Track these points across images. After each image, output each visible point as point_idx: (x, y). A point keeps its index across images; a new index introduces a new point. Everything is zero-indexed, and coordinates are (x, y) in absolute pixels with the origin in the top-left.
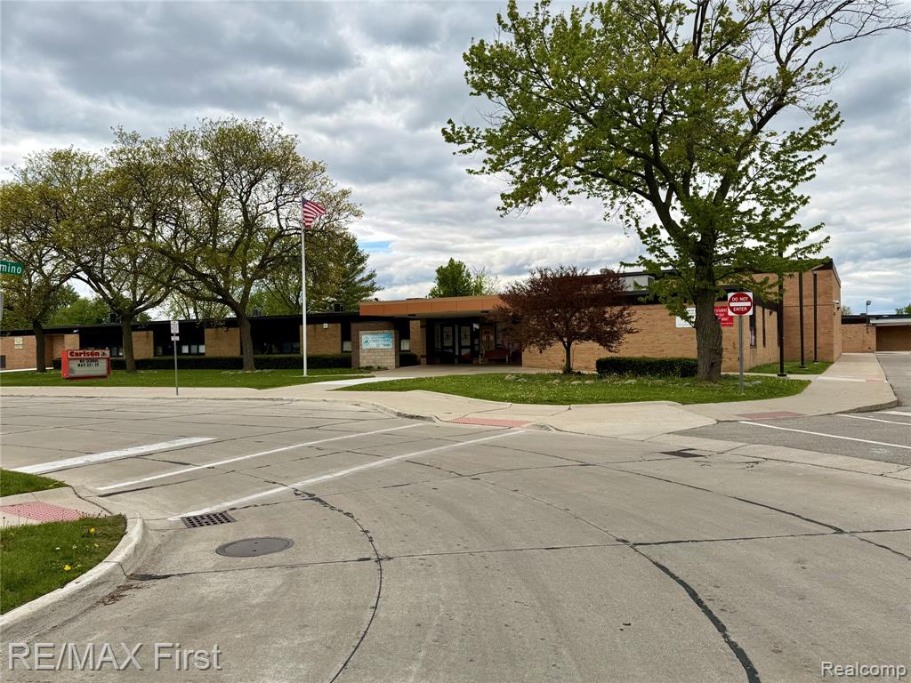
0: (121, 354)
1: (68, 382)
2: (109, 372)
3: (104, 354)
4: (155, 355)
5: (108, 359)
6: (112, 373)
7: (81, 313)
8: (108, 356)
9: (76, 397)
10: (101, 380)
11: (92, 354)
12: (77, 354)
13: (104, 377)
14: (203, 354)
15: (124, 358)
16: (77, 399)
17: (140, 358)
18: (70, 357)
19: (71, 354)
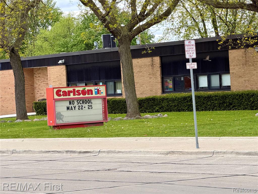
0: (119, 91)
1: (56, 131)
2: (106, 118)
3: (98, 92)
4: (163, 92)
5: (104, 99)
6: (109, 119)
7: (65, 37)
8: (104, 94)
9: (67, 152)
10: (97, 128)
11: (84, 92)
12: (65, 93)
13: (100, 123)
14: (228, 88)
15: (124, 97)
16: (69, 155)
17: (144, 96)
18: (56, 97)
19: (58, 93)
